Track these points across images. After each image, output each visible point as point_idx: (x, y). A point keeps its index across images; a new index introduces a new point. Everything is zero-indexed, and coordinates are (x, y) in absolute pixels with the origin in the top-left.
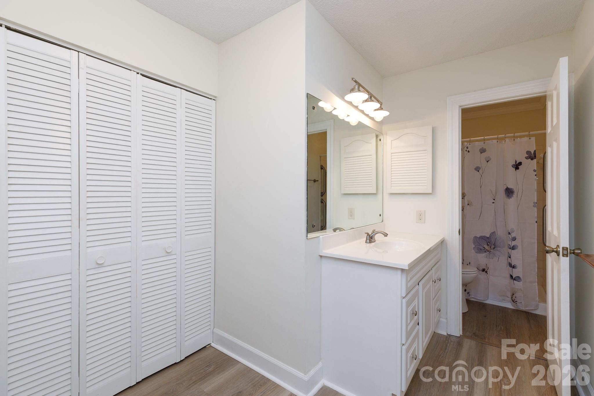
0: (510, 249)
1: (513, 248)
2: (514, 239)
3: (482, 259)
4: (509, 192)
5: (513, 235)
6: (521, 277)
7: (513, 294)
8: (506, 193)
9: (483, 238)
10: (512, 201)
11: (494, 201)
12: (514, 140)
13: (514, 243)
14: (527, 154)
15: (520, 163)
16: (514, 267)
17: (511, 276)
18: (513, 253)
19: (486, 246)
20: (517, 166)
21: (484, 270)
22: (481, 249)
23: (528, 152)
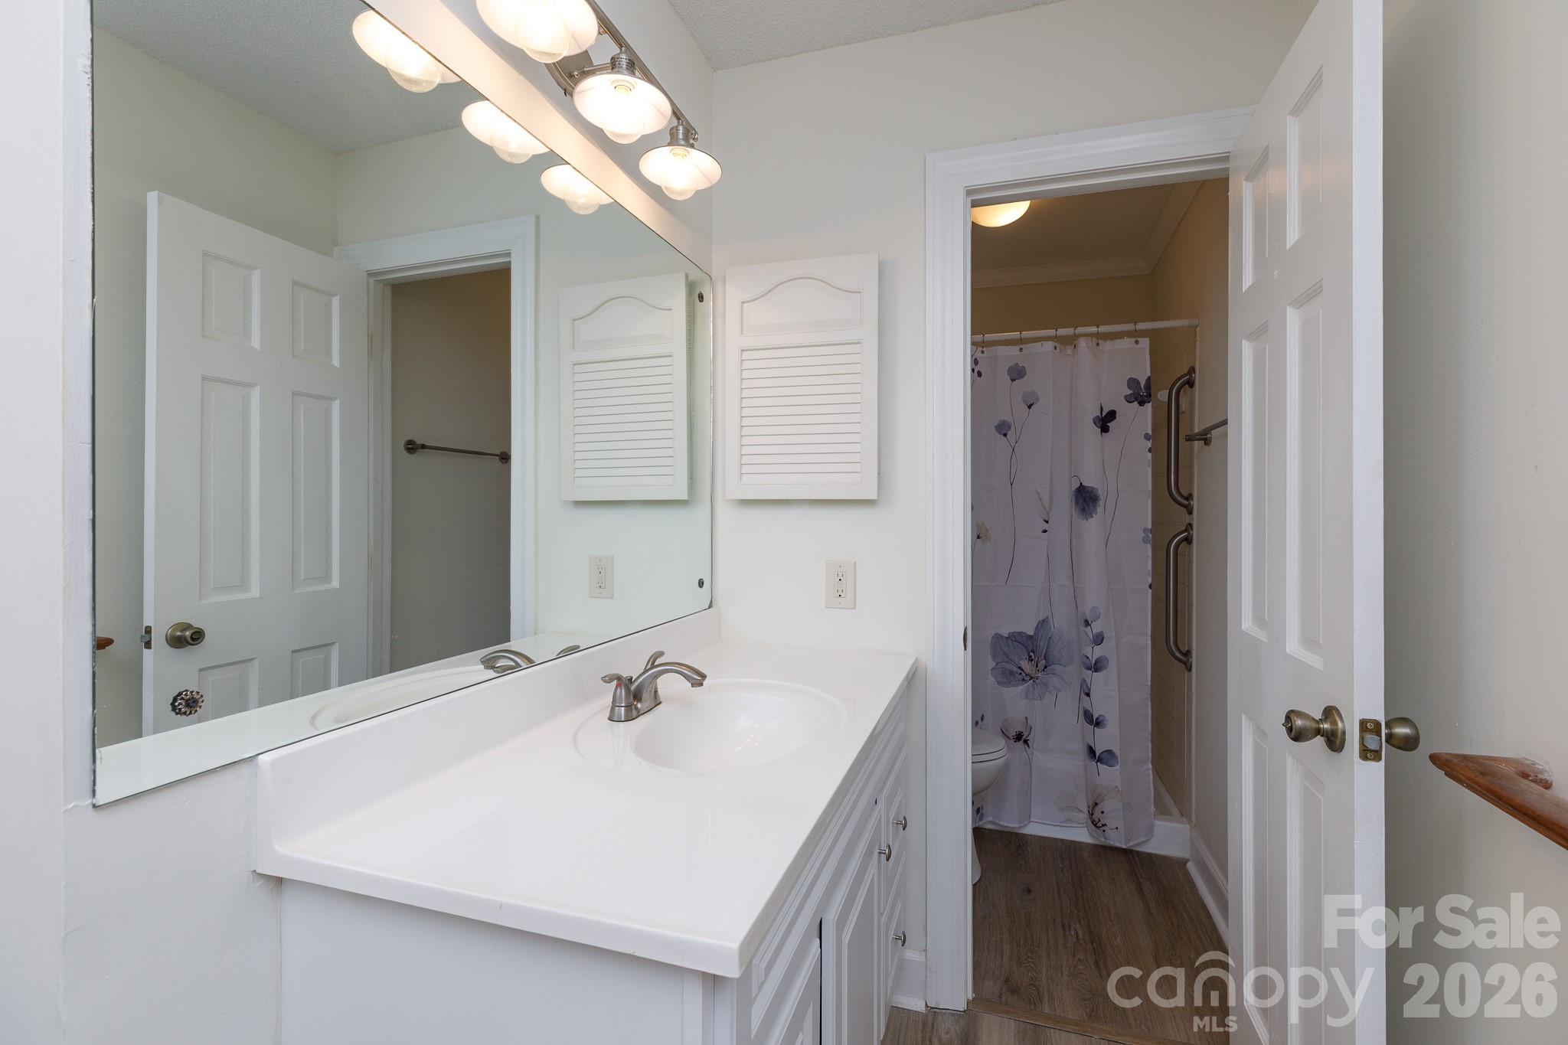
0: (1089, 668)
1: (1097, 666)
2: (1099, 640)
3: (1015, 701)
4: (1086, 499)
5: (1097, 627)
6: (1117, 752)
7: (1096, 804)
8: (1077, 503)
9: (1016, 638)
10: (1092, 527)
11: (1046, 526)
12: (1098, 344)
13: (1097, 652)
14: (1130, 388)
15: (1112, 415)
16: (1098, 723)
17: (1091, 751)
18: (1097, 680)
19: (1026, 665)
20: (1105, 421)
21: (1019, 737)
22: (1012, 673)
23: (1133, 383)
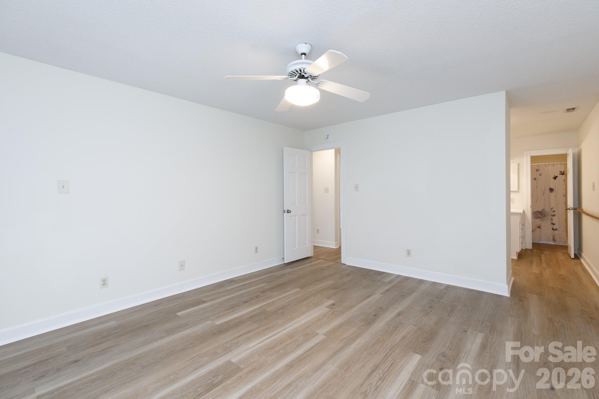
0: (552, 216)
1: (554, 216)
2: (554, 211)
3: (538, 222)
4: (551, 190)
5: (554, 210)
6: (558, 229)
7: (554, 237)
8: (550, 191)
9: (538, 212)
10: (552, 194)
11: (544, 194)
13: (554, 213)
14: (560, 172)
15: (557, 177)
16: (554, 224)
17: (553, 229)
18: (554, 218)
19: (540, 216)
20: (555, 178)
21: (539, 227)
22: (537, 217)
23: (561, 172)
